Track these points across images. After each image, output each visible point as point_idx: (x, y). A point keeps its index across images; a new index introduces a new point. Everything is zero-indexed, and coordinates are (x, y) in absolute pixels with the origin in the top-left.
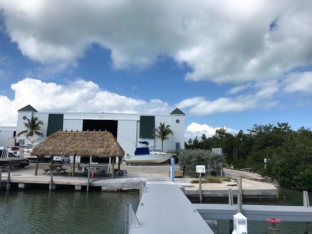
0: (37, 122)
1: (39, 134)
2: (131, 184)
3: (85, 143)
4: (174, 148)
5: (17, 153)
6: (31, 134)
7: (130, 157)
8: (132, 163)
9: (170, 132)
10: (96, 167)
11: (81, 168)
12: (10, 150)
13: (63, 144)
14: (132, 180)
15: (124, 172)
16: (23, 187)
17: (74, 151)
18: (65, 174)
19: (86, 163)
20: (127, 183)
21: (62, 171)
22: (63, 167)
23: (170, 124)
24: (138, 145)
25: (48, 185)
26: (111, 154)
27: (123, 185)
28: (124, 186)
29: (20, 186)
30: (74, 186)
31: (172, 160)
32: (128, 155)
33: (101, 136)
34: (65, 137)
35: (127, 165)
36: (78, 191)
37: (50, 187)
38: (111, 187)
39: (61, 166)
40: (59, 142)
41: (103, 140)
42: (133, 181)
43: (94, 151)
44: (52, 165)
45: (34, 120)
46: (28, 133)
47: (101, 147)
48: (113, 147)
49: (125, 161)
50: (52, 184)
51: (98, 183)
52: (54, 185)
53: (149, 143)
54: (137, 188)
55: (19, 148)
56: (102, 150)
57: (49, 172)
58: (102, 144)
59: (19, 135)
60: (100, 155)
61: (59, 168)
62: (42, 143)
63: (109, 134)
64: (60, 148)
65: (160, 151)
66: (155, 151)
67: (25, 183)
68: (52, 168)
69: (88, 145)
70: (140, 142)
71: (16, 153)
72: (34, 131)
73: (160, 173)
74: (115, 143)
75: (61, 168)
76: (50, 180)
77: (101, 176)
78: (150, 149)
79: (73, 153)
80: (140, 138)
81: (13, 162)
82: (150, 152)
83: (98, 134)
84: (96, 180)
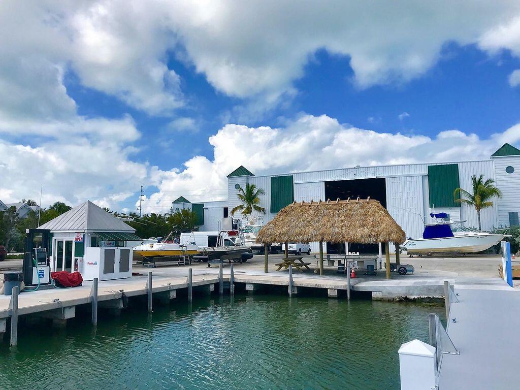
0: (255, 191)
1: (259, 209)
2: (425, 289)
3: (336, 219)
4: (506, 223)
5: (236, 240)
6: (249, 211)
7: (415, 242)
8: (420, 254)
9: (494, 191)
10: (358, 260)
11: (333, 261)
12: (226, 236)
13: (301, 224)
14: (426, 282)
15: (407, 269)
16: (252, 289)
17: (320, 234)
18: (309, 272)
19: (339, 254)
20: (417, 287)
21: (304, 266)
22: (305, 260)
23: (493, 177)
24: (428, 220)
25: (287, 287)
26: (381, 238)
27: (409, 291)
28: (411, 292)
29: (249, 288)
30: (326, 290)
31: (505, 246)
32: (410, 239)
33: (362, 208)
34: (303, 213)
35: (410, 257)
36: (333, 298)
37: (290, 291)
38: (389, 294)
39: (300, 259)
40: (294, 220)
41: (366, 215)
42: (427, 285)
43: (351, 233)
44: (287, 256)
45: (250, 189)
46: (245, 209)
47: (363, 226)
48: (384, 225)
49: (405, 249)
50: (293, 287)
51: (365, 285)
52: (296, 288)
53: (450, 215)
54: (437, 297)
55: (237, 232)
56: (366, 231)
57: (283, 268)
58: (364, 221)
59: (233, 212)
60: (363, 239)
61: (297, 261)
62: (270, 223)
63: (375, 204)
64: (297, 230)
65: (474, 230)
66: (464, 229)
67: (254, 284)
68: (288, 262)
69: (340, 224)
70: (432, 215)
71: (234, 240)
72: (252, 206)
73: (479, 270)
74: (387, 218)
75: (302, 261)
76: (288, 280)
77: (367, 275)
78: (453, 227)
79: (319, 238)
80: (431, 206)
81: (233, 253)
82: (454, 233)
83: (355, 205)
84: (361, 282)
